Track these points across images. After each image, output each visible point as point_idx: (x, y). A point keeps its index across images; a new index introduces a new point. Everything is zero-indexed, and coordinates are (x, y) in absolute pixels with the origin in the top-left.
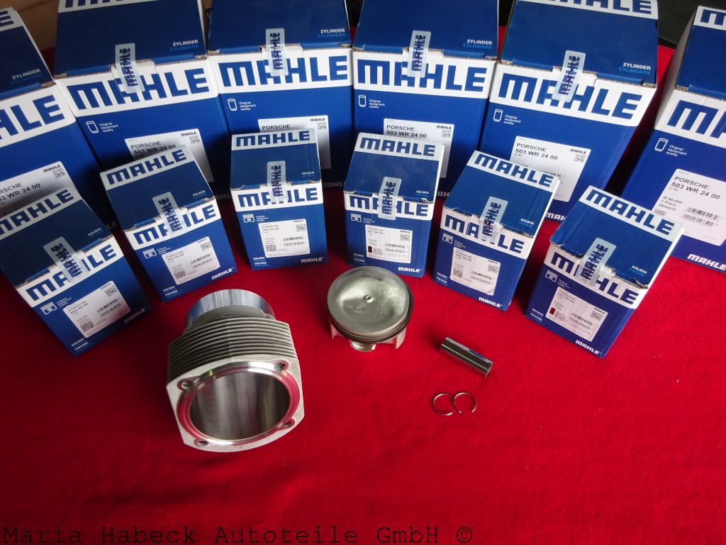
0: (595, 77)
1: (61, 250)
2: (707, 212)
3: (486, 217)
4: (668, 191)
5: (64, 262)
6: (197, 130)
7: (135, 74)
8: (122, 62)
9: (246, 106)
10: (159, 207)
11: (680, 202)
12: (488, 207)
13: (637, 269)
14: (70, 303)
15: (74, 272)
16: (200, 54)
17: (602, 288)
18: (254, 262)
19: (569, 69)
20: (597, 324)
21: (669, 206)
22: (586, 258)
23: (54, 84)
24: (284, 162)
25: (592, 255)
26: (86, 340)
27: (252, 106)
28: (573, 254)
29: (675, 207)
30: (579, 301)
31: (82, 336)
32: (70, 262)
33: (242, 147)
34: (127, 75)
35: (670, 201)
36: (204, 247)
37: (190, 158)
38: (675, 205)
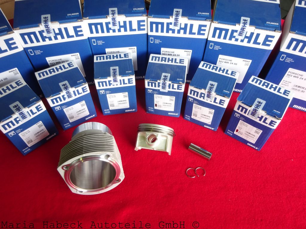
0: (255, 28)
1: (18, 107)
2: (302, 86)
3: (208, 90)
4: (285, 78)
5: (19, 113)
6: (78, 54)
7: (50, 28)
8: (45, 22)
9: (100, 43)
10: (62, 87)
11: (291, 83)
12: (209, 86)
13: (276, 111)
14: (22, 131)
15: (24, 117)
16: (80, 19)
17: (260, 120)
18: (104, 112)
19: (243, 25)
20: (258, 136)
21: (285, 84)
22: (253, 107)
23: (14, 32)
24: (118, 67)
25: (256, 105)
26: (29, 148)
27: (103, 43)
28: (247, 105)
29: (288, 85)
30: (250, 126)
31: (27, 146)
32: (22, 113)
33: (99, 61)
34: (46, 29)
35: (286, 82)
36: (82, 105)
37: (76, 66)
38: (288, 84)
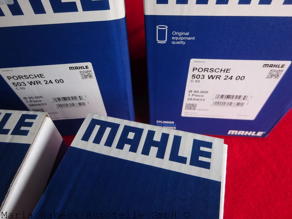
2: (235, 95)
4: (191, 85)
11: (207, 92)
21: (197, 98)
29: (202, 98)
35: (196, 94)
38: (202, 96)
